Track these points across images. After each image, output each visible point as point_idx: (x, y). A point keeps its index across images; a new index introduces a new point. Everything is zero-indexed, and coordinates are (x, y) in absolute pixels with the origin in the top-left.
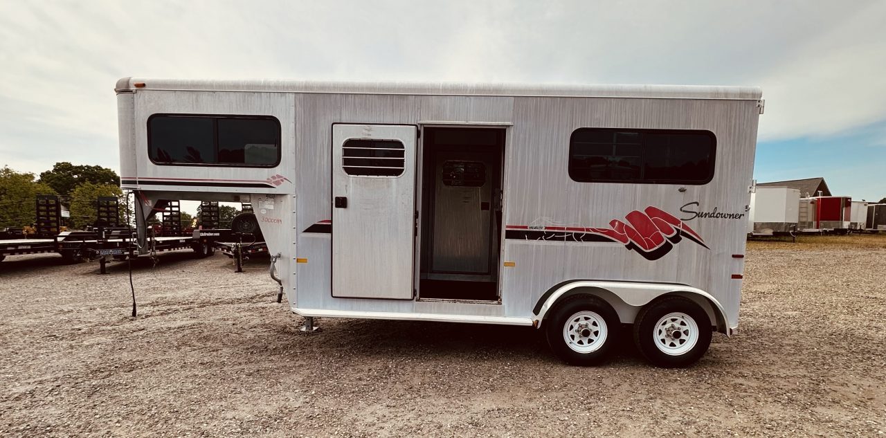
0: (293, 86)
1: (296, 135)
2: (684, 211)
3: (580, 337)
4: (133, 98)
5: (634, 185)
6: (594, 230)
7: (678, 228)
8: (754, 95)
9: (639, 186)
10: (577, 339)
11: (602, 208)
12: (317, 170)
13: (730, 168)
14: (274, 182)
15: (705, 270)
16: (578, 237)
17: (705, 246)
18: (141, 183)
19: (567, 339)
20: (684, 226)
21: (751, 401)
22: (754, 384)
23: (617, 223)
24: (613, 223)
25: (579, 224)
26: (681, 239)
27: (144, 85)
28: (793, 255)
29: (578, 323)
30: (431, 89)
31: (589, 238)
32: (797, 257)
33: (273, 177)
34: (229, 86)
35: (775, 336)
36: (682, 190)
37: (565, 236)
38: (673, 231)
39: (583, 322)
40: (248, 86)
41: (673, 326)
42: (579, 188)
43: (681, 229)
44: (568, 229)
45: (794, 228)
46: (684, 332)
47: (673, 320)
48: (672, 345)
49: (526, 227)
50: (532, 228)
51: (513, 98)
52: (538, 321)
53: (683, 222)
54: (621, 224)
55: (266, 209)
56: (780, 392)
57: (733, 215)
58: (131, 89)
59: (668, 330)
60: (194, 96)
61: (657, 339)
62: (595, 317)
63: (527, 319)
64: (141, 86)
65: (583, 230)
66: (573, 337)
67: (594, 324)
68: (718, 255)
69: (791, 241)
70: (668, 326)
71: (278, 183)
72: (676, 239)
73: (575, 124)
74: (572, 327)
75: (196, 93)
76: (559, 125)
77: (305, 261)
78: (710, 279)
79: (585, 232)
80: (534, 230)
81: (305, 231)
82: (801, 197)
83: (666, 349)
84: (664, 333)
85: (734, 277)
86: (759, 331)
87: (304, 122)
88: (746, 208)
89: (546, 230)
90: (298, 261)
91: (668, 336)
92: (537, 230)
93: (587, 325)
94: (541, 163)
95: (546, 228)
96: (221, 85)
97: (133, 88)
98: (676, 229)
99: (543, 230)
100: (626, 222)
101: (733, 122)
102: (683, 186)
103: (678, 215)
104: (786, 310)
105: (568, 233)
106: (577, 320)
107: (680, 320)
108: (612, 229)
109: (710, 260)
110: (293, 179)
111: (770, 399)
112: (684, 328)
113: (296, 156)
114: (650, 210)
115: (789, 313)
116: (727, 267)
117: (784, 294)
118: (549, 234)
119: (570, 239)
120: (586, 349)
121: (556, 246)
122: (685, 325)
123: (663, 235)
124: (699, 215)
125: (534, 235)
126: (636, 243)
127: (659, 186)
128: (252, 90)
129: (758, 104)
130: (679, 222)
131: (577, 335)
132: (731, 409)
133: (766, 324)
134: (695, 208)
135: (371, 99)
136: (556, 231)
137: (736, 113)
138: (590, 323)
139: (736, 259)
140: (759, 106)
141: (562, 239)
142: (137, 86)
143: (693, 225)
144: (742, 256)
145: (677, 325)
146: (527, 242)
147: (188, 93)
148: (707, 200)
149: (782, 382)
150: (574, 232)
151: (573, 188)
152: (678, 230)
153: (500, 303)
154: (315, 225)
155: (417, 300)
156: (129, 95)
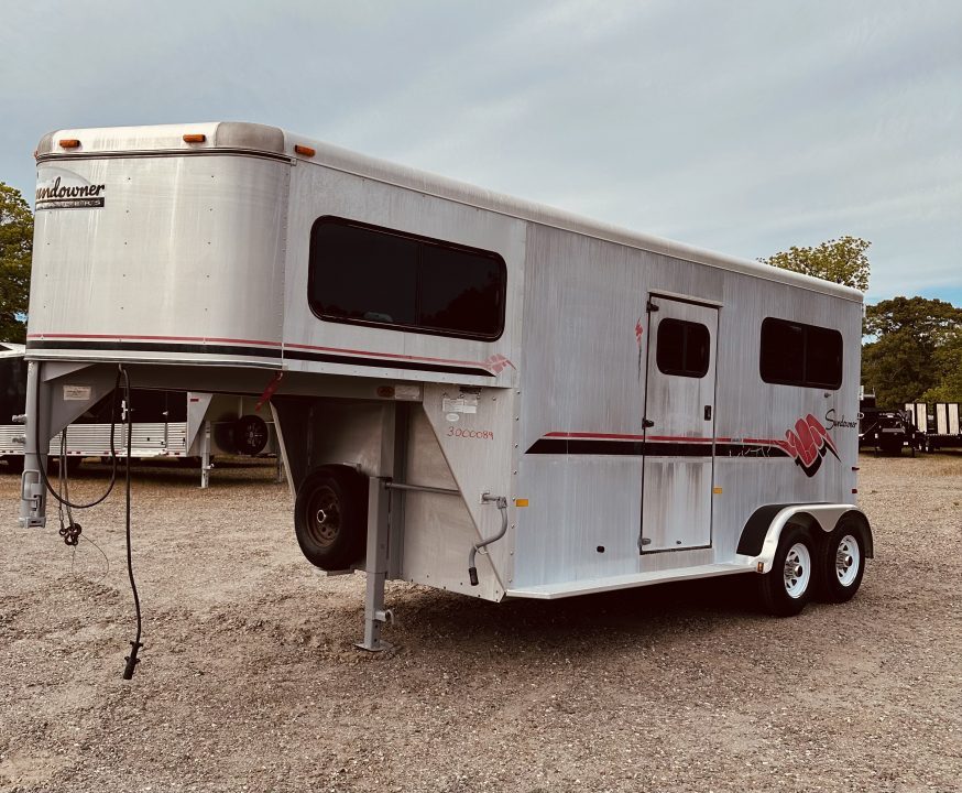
0: (526, 211)
1: (524, 289)
2: (827, 419)
4: (289, 175)
5: (799, 388)
6: (776, 442)
7: (825, 437)
9: (803, 389)
11: (780, 415)
13: (849, 373)
14: (493, 368)
16: (765, 452)
17: (838, 459)
18: (290, 355)
20: (828, 437)
23: (790, 433)
24: (788, 434)
25: (766, 434)
26: (826, 451)
27: (312, 154)
30: (661, 247)
31: (773, 452)
33: (493, 358)
36: (826, 396)
37: (757, 451)
38: (822, 443)
40: (471, 196)
42: (766, 391)
43: (826, 440)
44: (759, 441)
48: (840, 575)
49: (729, 440)
50: (734, 441)
52: (762, 564)
53: (827, 431)
54: (792, 435)
55: (458, 412)
57: (851, 423)
60: (394, 195)
62: (799, 550)
64: (305, 153)
65: (769, 442)
71: (500, 368)
72: (824, 452)
73: (764, 312)
75: (396, 189)
76: (754, 314)
77: (526, 503)
78: (842, 496)
79: (771, 446)
80: (736, 444)
81: (529, 451)
87: (535, 271)
89: (745, 444)
90: (517, 504)
92: (738, 444)
94: (741, 357)
95: (745, 440)
96: (434, 185)
97: (289, 153)
99: (743, 443)
100: (795, 431)
101: (851, 324)
102: (827, 391)
103: (824, 424)
105: (759, 448)
108: (787, 441)
110: (518, 363)
113: (523, 325)
114: (809, 418)
118: (746, 448)
119: (759, 454)
121: (752, 464)
123: (816, 447)
124: (835, 423)
125: (736, 451)
126: (801, 458)
127: (814, 389)
128: (476, 204)
129: (862, 308)
130: (825, 432)
134: (832, 415)
136: (751, 444)
138: (793, 559)
141: (754, 455)
142: (297, 149)
146: (730, 460)
147: (386, 187)
150: (763, 445)
151: (762, 391)
152: (824, 441)
153: (710, 547)
154: (540, 441)
155: (642, 553)
156: (282, 165)
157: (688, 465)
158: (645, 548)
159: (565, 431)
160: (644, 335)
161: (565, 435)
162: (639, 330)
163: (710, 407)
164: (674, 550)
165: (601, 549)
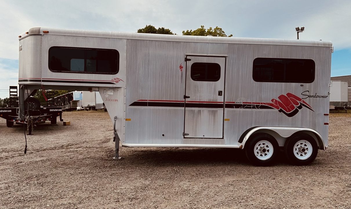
0: (126, 36)
1: (127, 59)
2: (303, 95)
3: (261, 152)
4: (41, 38)
5: (281, 83)
6: (264, 104)
7: (301, 102)
8: (329, 45)
9: (283, 84)
10: (260, 154)
11: (267, 93)
12: (137, 76)
13: (321, 76)
14: (115, 81)
15: (313, 121)
16: (257, 107)
17: (312, 110)
19: (256, 154)
20: (303, 102)
21: (337, 174)
22: (337, 169)
23: (274, 100)
24: (272, 100)
25: (258, 101)
26: (302, 107)
27: (48, 32)
28: (347, 120)
29: (260, 146)
30: (191, 39)
31: (263, 107)
32: (349, 121)
33: (115, 79)
34: (93, 34)
35: (343, 154)
36: (302, 86)
37: (252, 106)
38: (299, 104)
39: (262, 146)
40: (103, 35)
41: (301, 147)
42: (257, 85)
43: (302, 103)
44: (253, 103)
45: (346, 105)
46: (306, 149)
47: (301, 144)
48: (301, 155)
49: (234, 102)
50: (237, 103)
51: (228, 44)
52: (242, 146)
53: (303, 99)
54: (276, 101)
55: (108, 94)
56: (347, 171)
57: (323, 96)
58: (41, 34)
59: (299, 149)
60: (75, 38)
61: (295, 152)
62: (267, 143)
63: (237, 145)
65: (259, 103)
66: (258, 153)
67: (267, 146)
68: (318, 114)
69: (345, 113)
70: (299, 146)
71: (117, 82)
72: (300, 107)
73: (255, 56)
74: (257, 148)
75: (76, 37)
76: (248, 57)
77: (130, 120)
78: (315, 125)
79: (260, 105)
80: (238, 104)
81: (131, 105)
82: (349, 87)
83: (299, 157)
84: (298, 150)
85: (325, 124)
86: (335, 152)
87: (131, 53)
88: (329, 93)
89: (243, 104)
90: (126, 120)
91: (299, 151)
92: (239, 104)
93: (264, 147)
94: (240, 73)
95: (243, 103)
97: (42, 33)
98: (300, 103)
99: (242, 104)
100: (278, 100)
101: (321, 56)
102: (302, 84)
103: (301, 97)
104: (346, 144)
105: (253, 105)
106: (259, 145)
107: (304, 143)
108: (272, 103)
109: (315, 116)
110: (125, 80)
111: (344, 173)
112: (306, 147)
113: (127, 69)
114: (288, 94)
115: (348, 145)
116: (322, 120)
117: (345, 137)
118: (244, 105)
119: (254, 108)
120: (264, 158)
121: (248, 111)
122: (306, 146)
123: (294, 105)
124: (309, 96)
125: (238, 106)
126: (283, 109)
127: (292, 83)
128: (105, 37)
129: (331, 48)
130: (301, 100)
131: (259, 152)
132: (330, 177)
133: (338, 149)
134: (307, 93)
135: (163, 43)
136: (248, 104)
137: (322, 52)
138: (265, 146)
139: (326, 116)
140: (331, 49)
141: (250, 108)
142: (44, 32)
143: (307, 101)
144: (328, 115)
145: (303, 146)
146: (235, 109)
147: (72, 37)
148: (312, 89)
149: (348, 169)
150: (256, 104)
151: (254, 85)
152: (301, 103)
153: (223, 138)
154: (135, 102)
155: (184, 138)
156: (40, 37)
157: (209, 111)
158: (185, 136)
159: (147, 99)
160: (184, 69)
161: (147, 100)
162: (181, 67)
163: (222, 92)
164: (202, 138)
165: (163, 135)
